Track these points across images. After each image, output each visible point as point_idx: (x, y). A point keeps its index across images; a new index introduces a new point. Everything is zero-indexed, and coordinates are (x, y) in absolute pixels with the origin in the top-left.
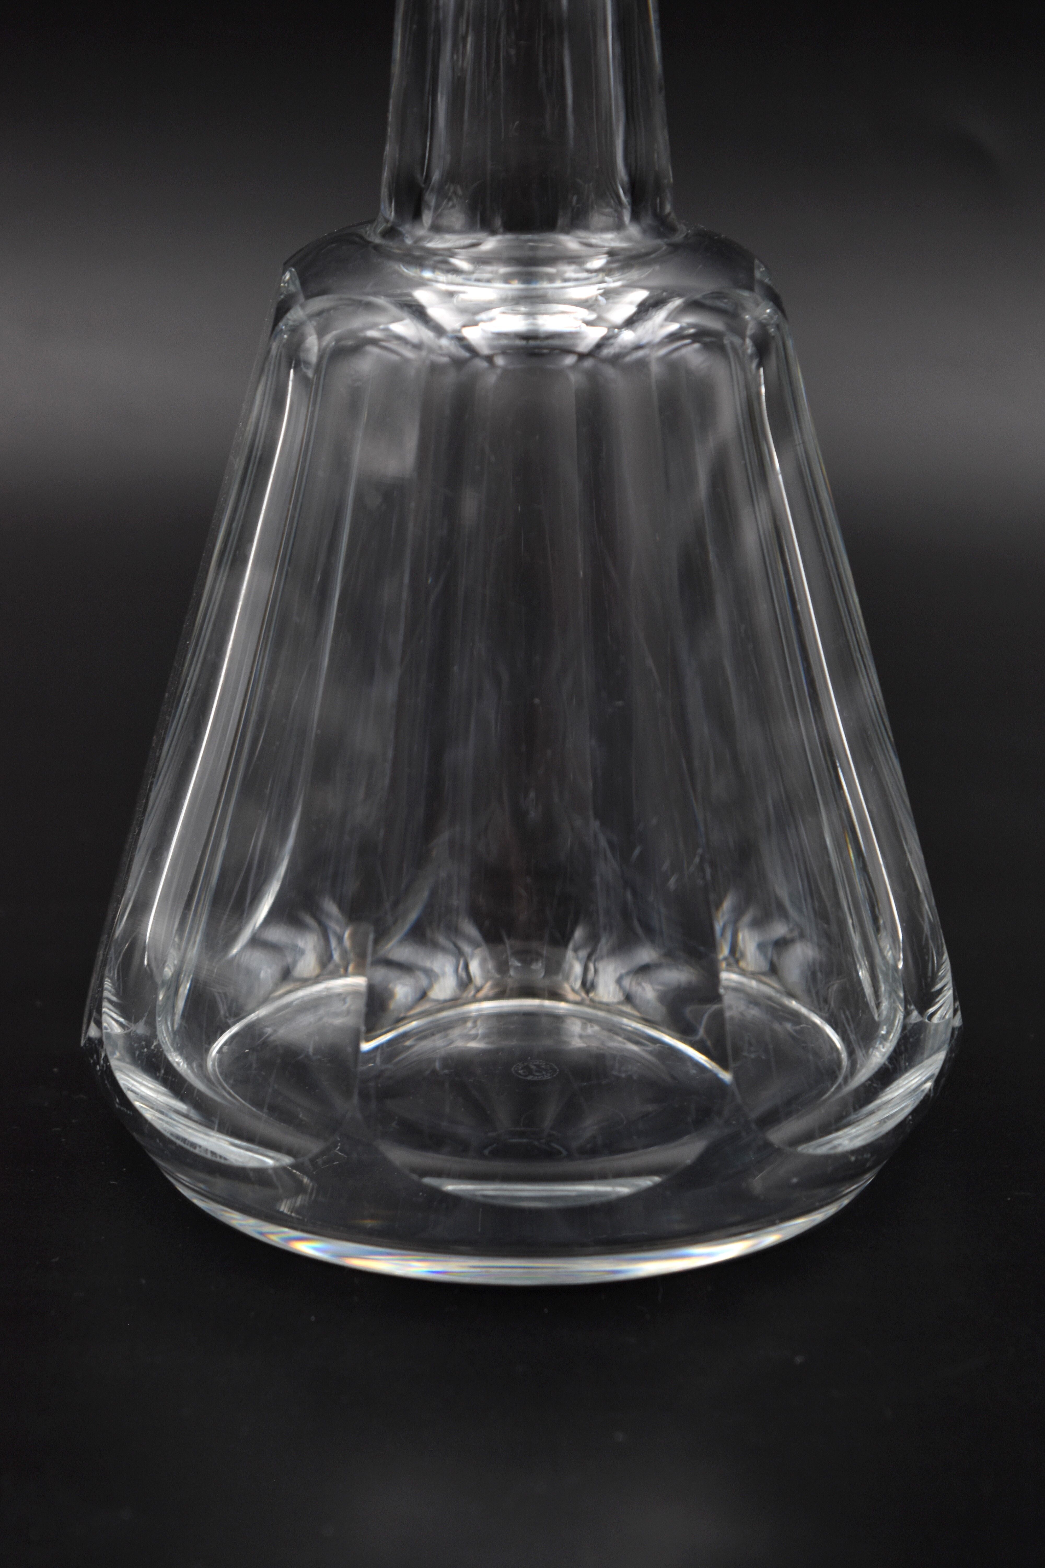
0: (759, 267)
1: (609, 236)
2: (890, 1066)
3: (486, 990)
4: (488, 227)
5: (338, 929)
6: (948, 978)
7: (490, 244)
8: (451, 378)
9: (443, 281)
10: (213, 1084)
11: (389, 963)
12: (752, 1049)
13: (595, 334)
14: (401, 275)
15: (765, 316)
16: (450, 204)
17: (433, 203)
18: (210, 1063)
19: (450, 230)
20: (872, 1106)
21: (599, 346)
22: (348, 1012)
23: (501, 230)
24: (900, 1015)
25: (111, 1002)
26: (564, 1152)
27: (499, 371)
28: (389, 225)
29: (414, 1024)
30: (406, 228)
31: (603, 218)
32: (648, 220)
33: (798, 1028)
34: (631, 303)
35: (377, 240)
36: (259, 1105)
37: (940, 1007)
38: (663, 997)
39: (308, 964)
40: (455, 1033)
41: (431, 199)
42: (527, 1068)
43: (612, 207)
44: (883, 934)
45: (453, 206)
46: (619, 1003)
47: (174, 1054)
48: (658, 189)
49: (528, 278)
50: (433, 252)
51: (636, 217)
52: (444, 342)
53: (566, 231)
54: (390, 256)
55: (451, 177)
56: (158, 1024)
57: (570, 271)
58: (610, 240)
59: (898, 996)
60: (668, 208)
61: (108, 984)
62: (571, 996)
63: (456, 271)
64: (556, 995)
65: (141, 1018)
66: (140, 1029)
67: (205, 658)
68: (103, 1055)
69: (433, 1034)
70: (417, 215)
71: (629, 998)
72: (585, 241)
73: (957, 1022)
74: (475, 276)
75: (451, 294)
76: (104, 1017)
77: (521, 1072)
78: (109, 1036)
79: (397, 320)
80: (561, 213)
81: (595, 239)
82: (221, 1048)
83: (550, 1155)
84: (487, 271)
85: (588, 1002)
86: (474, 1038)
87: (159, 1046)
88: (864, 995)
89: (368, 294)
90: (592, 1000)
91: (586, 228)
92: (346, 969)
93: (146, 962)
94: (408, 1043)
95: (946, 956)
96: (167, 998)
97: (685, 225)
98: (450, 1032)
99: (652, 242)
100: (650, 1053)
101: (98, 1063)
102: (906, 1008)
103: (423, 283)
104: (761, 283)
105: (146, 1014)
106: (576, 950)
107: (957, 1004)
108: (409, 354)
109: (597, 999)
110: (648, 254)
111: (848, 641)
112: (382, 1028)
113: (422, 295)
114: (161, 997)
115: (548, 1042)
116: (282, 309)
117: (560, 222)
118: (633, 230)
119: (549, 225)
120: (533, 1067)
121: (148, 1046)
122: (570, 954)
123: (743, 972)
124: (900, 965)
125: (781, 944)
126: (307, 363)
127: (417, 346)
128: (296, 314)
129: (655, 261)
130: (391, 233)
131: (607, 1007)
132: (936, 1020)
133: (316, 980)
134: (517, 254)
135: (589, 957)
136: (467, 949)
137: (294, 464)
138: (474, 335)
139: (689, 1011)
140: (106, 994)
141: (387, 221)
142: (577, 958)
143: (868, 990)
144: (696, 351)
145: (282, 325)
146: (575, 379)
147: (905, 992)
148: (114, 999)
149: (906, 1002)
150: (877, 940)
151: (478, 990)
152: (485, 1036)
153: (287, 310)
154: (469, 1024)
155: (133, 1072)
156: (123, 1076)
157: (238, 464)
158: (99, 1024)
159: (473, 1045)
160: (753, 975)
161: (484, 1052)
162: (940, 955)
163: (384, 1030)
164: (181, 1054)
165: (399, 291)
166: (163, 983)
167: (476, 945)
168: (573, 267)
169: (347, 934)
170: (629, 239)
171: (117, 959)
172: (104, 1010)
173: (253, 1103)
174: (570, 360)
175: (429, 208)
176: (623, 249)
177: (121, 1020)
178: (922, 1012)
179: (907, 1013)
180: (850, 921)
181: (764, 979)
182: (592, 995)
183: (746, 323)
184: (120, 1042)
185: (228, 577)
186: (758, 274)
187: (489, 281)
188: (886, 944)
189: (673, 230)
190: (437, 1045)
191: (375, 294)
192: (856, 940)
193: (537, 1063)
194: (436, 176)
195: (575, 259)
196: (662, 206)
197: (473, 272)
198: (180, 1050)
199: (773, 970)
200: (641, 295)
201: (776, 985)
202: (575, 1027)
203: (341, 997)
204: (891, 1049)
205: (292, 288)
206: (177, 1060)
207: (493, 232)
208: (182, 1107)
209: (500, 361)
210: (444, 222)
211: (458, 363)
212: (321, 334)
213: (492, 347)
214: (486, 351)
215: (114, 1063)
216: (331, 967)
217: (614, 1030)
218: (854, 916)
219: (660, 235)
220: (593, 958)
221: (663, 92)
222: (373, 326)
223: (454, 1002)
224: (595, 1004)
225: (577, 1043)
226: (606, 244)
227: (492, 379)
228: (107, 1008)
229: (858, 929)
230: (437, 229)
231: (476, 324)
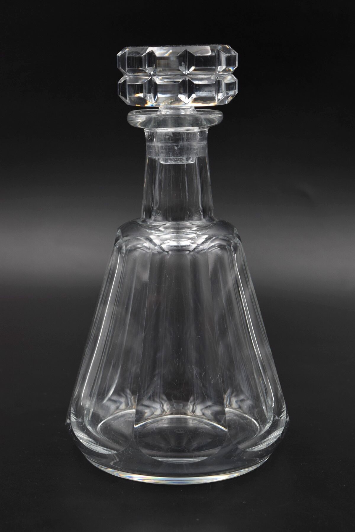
0: (236, 230)
1: (198, 222)
2: (270, 430)
3: (168, 412)
4: (167, 220)
5: (130, 397)
6: (285, 408)
7: (168, 224)
8: (158, 257)
9: (157, 233)
10: (98, 434)
11: (143, 405)
12: (234, 425)
13: (194, 246)
14: (146, 232)
15: (236, 241)
16: (158, 215)
17: (154, 214)
18: (98, 429)
19: (158, 221)
20: (265, 440)
21: (195, 249)
22: (132, 417)
23: (171, 221)
24: (273, 417)
25: (73, 413)
26: (187, 451)
27: (170, 255)
28: (143, 219)
29: (150, 420)
30: (147, 220)
31: (196, 218)
32: (207, 218)
33: (247, 421)
34: (203, 238)
35: (140, 223)
36: (109, 439)
37: (283, 415)
38: (212, 414)
39: (123, 406)
40: (160, 422)
41: (154, 213)
42: (178, 430)
43: (198, 215)
44: (268, 398)
45: (159, 215)
46: (202, 415)
47: (89, 426)
48: (210, 210)
49: (178, 232)
50: (154, 226)
51: (204, 217)
52: (156, 248)
53: (187, 221)
54: (143, 227)
55: (159, 209)
56: (85, 419)
57: (188, 231)
58: (198, 223)
59: (272, 412)
60: (212, 215)
61: (72, 409)
62: (189, 414)
63: (160, 231)
64: (185, 414)
65: (80, 417)
66: (80, 420)
67: (97, 326)
68: (71, 426)
69: (154, 423)
70: (150, 217)
71: (204, 414)
72: (192, 223)
73: (288, 419)
74: (164, 232)
75: (159, 236)
76: (71, 417)
77: (177, 431)
78: (73, 422)
79: (145, 243)
80: (186, 217)
81: (194, 223)
82: (101, 425)
83: (183, 451)
84: (168, 231)
85: (193, 415)
86: (165, 424)
87: (85, 424)
88: (264, 413)
89: (137, 236)
90: (195, 415)
91: (192, 220)
92: (132, 407)
93: (82, 404)
94: (148, 425)
95: (285, 403)
96: (87, 412)
97: (217, 219)
98: (159, 422)
99: (208, 223)
100: (210, 427)
101: (69, 429)
102: (274, 416)
103: (152, 234)
104: (236, 234)
105: (82, 416)
106: (191, 403)
107: (288, 415)
108: (148, 251)
109: (196, 414)
110: (207, 226)
111: (258, 322)
112: (142, 421)
113: (152, 237)
114: (85, 412)
115: (183, 425)
116: (117, 240)
117: (185, 219)
118: (204, 220)
119: (182, 219)
120: (180, 430)
121: (82, 424)
122: (189, 403)
123: (233, 408)
124: (273, 406)
125: (242, 401)
126: (123, 253)
127: (149, 249)
128: (120, 241)
129: (209, 228)
130: (144, 221)
131: (198, 416)
132: (282, 418)
133: (124, 410)
134: (175, 226)
135: (194, 404)
136: (163, 402)
137: (119, 278)
138: (164, 246)
139: (218, 417)
140: (72, 411)
141: (143, 218)
142: (191, 404)
143: (265, 411)
144: (219, 250)
145: (117, 243)
146: (189, 257)
147: (274, 411)
148: (74, 413)
149: (274, 413)
150: (267, 399)
151: (166, 412)
152: (168, 423)
153: (118, 240)
154: (163, 421)
155: (79, 432)
156: (77, 433)
157: (106, 278)
158: (70, 419)
159: (165, 425)
160: (235, 409)
161: (168, 427)
162: (283, 403)
163: (142, 422)
164: (90, 426)
165: (146, 236)
166: (86, 408)
167: (165, 401)
168: (189, 230)
169: (132, 398)
170: (203, 223)
171: (75, 402)
172: (71, 415)
173: (108, 438)
174: (187, 252)
175: (153, 215)
176: (202, 225)
177: (76, 418)
178: (278, 417)
179: (274, 417)
180: (261, 395)
181: (238, 410)
182: (195, 413)
183: (231, 243)
184: (75, 423)
185: (103, 306)
186: (235, 232)
187: (168, 233)
188: (269, 399)
189: (213, 220)
190: (156, 425)
191: (140, 236)
192: (262, 399)
193: (181, 429)
194: (155, 209)
195: (189, 228)
196: (211, 214)
197: (164, 231)
198: (90, 425)
199: (240, 407)
200: (206, 236)
201: (240, 411)
202: (191, 421)
203: (131, 414)
204: (270, 425)
205: (120, 234)
206: (89, 428)
207: (169, 221)
208: (91, 440)
209: (170, 253)
210: (157, 219)
211: (159, 253)
212: (126, 246)
213: (168, 249)
214: (167, 250)
215: (74, 429)
216: (129, 406)
217: (200, 422)
218: (262, 393)
219: (210, 221)
220: (195, 404)
221: (211, 186)
222: (139, 244)
223: (160, 415)
224: (195, 416)
225: (191, 425)
226: (197, 224)
227: (168, 257)
228: (72, 415)
229: (263, 397)
230: (155, 220)
231: (164, 244)
